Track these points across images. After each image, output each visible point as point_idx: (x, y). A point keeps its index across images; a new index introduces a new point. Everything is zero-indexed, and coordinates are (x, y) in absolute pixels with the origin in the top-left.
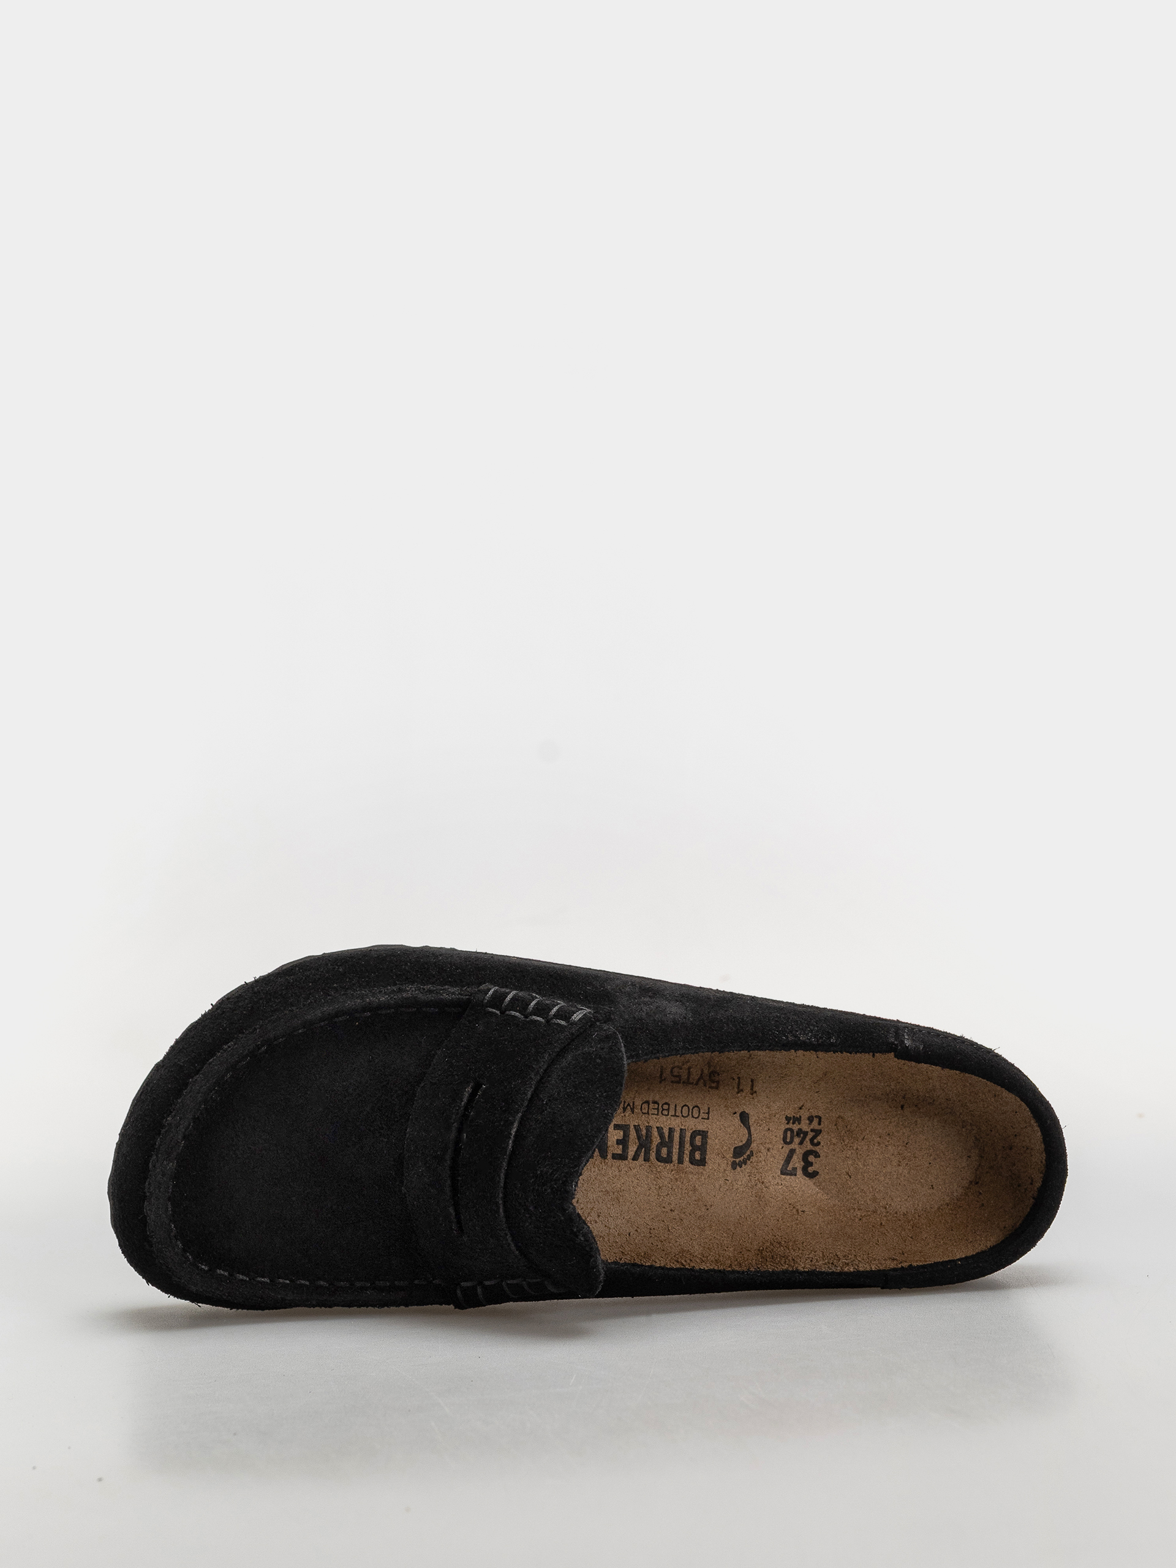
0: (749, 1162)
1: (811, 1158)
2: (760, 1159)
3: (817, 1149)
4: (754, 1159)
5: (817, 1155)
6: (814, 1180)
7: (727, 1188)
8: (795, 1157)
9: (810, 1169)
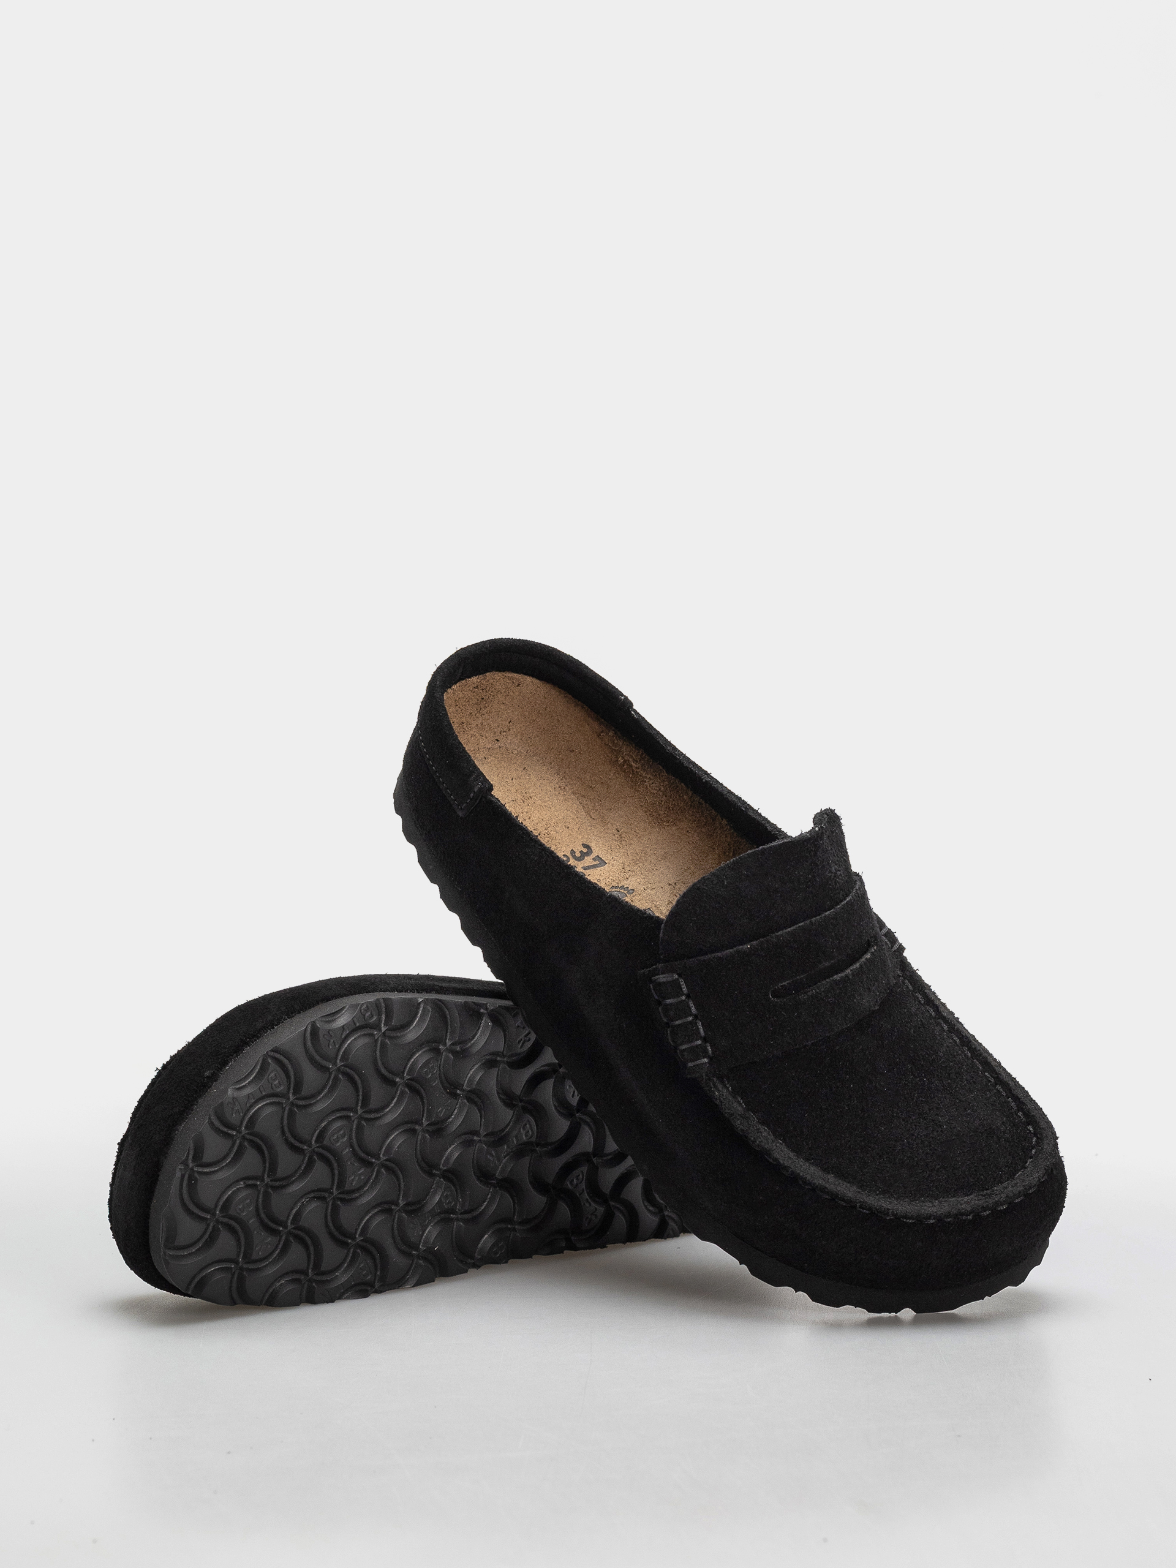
0: (620, 885)
1: (578, 854)
2: (610, 881)
3: (569, 854)
4: (614, 884)
5: (573, 852)
6: (590, 844)
7: (649, 885)
8: (587, 865)
9: (585, 850)
